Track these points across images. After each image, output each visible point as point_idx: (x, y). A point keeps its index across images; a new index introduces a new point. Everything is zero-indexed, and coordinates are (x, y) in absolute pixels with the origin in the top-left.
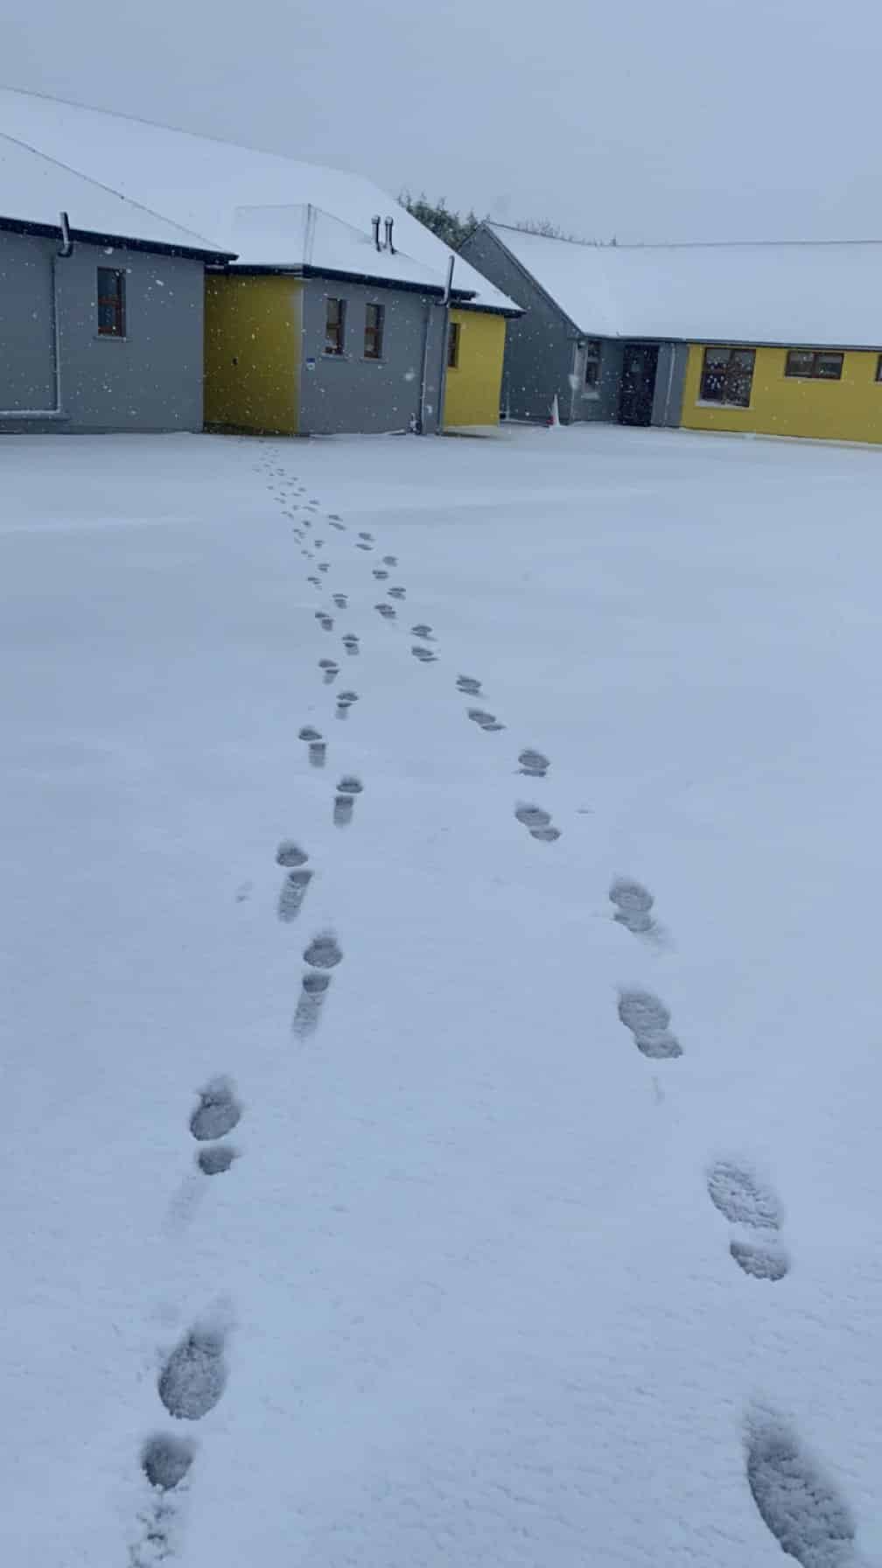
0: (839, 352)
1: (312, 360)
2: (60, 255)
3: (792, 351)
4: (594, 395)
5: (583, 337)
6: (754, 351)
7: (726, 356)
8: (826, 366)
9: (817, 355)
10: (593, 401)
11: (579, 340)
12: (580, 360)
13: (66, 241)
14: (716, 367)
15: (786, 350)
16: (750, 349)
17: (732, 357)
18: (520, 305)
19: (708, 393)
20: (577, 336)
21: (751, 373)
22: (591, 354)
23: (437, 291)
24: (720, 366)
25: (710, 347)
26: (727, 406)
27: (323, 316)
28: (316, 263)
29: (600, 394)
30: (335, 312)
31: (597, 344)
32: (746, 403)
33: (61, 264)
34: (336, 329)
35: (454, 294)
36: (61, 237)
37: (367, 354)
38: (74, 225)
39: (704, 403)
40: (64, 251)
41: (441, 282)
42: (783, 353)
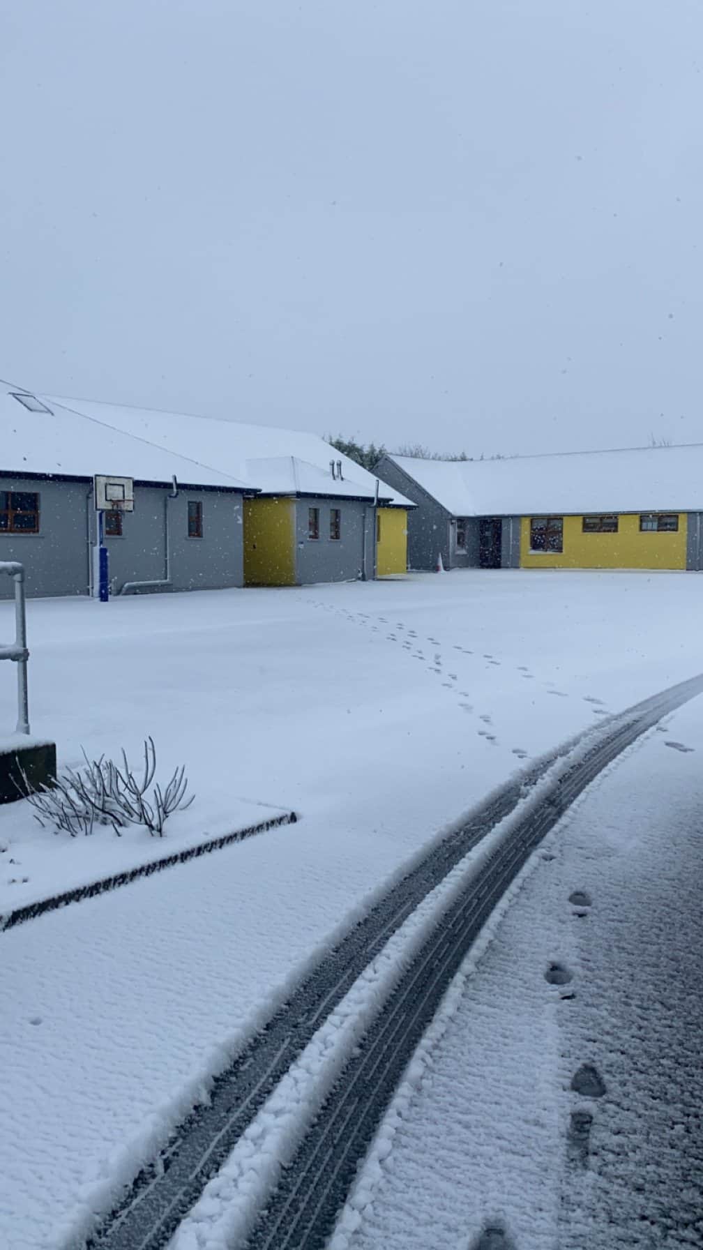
0: (615, 516)
1: (302, 543)
2: (170, 497)
3: (585, 517)
4: (464, 552)
5: (453, 517)
6: (562, 519)
7: (545, 522)
8: (608, 524)
9: (601, 519)
10: (463, 555)
11: (451, 520)
12: (453, 532)
13: (175, 490)
14: (539, 530)
15: (581, 517)
16: (559, 517)
17: (548, 523)
18: (414, 502)
19: (535, 545)
20: (450, 517)
21: (561, 532)
22: (459, 527)
23: (370, 500)
24: (541, 529)
25: (533, 518)
26: (549, 553)
27: (307, 518)
28: (303, 490)
29: (468, 550)
30: (313, 515)
31: (462, 521)
32: (560, 549)
33: (170, 501)
34: (314, 525)
35: (379, 500)
36: (172, 488)
37: (332, 537)
38: (179, 481)
39: (533, 552)
40: (174, 495)
41: (372, 494)
42: (580, 520)
